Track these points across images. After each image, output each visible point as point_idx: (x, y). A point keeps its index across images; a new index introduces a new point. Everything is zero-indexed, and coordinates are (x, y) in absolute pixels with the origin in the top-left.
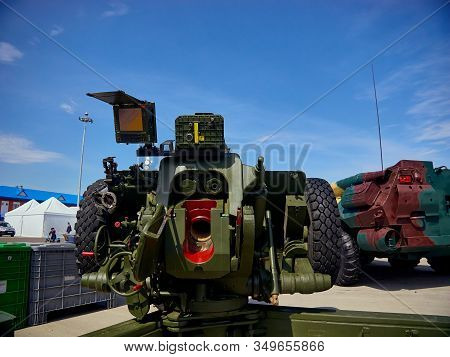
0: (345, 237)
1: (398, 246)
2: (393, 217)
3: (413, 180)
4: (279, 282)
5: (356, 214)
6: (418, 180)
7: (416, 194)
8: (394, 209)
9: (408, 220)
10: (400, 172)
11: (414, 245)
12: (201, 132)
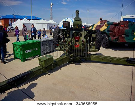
0: (107, 37)
1: (118, 41)
2: (117, 35)
3: (125, 26)
4: (89, 50)
5: (110, 32)
6: (126, 26)
7: (124, 30)
8: (118, 33)
9: (121, 36)
10: (122, 24)
11: (121, 42)
12: (78, 26)
